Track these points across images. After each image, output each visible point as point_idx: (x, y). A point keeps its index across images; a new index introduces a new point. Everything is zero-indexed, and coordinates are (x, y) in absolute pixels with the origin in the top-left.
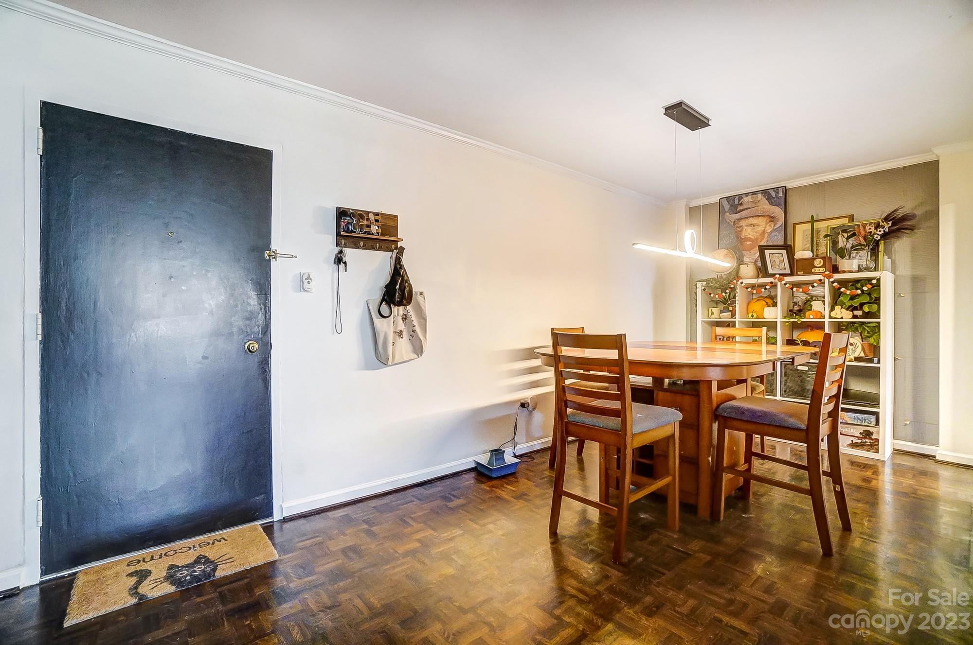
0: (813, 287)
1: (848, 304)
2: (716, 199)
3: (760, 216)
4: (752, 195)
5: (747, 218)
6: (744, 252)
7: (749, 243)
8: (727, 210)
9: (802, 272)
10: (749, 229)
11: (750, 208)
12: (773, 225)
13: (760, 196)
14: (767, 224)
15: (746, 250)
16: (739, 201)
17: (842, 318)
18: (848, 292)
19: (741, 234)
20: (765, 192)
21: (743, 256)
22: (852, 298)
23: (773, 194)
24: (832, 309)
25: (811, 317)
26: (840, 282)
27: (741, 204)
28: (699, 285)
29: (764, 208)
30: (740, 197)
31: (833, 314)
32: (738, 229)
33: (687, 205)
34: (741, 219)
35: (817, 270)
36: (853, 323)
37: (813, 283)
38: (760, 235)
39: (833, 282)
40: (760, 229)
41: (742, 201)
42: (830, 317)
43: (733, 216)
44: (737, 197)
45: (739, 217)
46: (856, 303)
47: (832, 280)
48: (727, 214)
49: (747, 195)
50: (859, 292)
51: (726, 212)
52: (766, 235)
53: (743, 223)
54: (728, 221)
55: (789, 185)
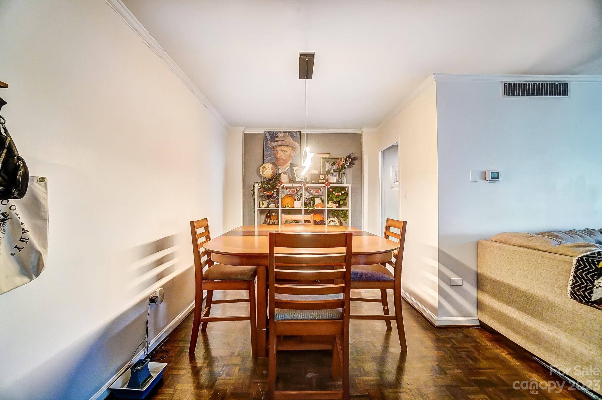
0: (321, 190)
1: (335, 200)
2: (261, 131)
3: (288, 146)
4: (283, 132)
5: (281, 146)
6: (279, 166)
7: (282, 161)
8: (268, 139)
9: (314, 182)
10: (282, 153)
11: (282, 140)
12: (294, 153)
13: (287, 134)
14: (291, 151)
15: (280, 166)
16: (276, 135)
17: (332, 208)
18: (336, 194)
19: (277, 155)
20: (290, 132)
21: (279, 170)
22: (337, 196)
23: (294, 134)
24: (328, 203)
25: (319, 207)
26: (333, 188)
27: (277, 137)
28: (256, 185)
29: (290, 142)
30: (277, 132)
31: (329, 205)
32: (275, 152)
33: (243, 131)
34: (277, 146)
35: (320, 181)
36: (337, 210)
37: (321, 188)
38: (288, 157)
39: (330, 188)
40: (288, 154)
41: (277, 135)
42: (327, 207)
43: (273, 143)
44: (275, 132)
45: (276, 145)
46: (338, 200)
47: (329, 187)
48: (269, 142)
49: (280, 132)
50: (341, 194)
51: (268, 140)
52: (291, 158)
53: (278, 149)
54: (269, 146)
55: (302, 131)
